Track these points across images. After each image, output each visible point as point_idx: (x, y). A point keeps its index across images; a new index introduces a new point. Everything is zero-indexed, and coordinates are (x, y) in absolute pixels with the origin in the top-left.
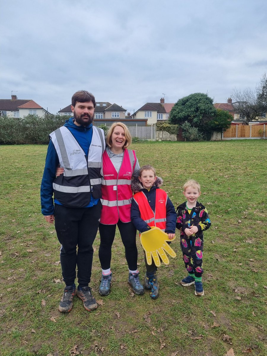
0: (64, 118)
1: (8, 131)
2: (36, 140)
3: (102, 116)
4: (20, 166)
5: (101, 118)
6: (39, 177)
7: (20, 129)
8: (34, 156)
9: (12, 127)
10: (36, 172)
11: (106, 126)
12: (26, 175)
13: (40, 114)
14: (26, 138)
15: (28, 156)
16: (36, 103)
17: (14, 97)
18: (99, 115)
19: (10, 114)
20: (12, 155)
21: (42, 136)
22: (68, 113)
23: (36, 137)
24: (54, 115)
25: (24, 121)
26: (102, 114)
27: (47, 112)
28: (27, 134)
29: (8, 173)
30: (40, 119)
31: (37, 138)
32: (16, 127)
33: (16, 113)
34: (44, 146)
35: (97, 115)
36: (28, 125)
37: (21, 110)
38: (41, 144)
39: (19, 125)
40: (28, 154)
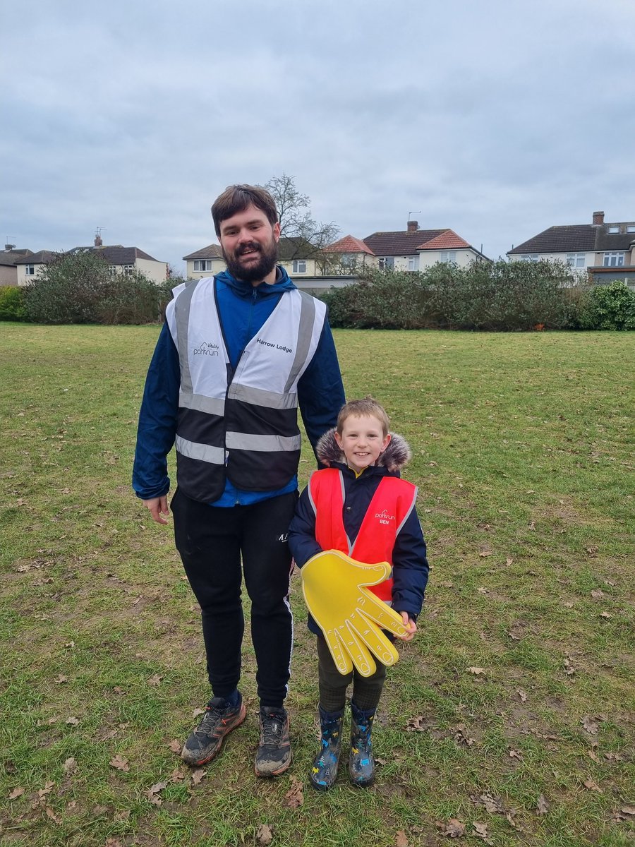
0: (516, 267)
1: (391, 301)
2: (446, 321)
3: (621, 258)
4: (400, 374)
5: (617, 265)
6: (433, 399)
7: (414, 296)
8: (435, 354)
9: (399, 291)
10: (428, 389)
11: (626, 284)
12: (408, 392)
13: (463, 261)
14: (426, 315)
15: (420, 355)
16: (457, 236)
17: (413, 225)
18: (614, 256)
19: (401, 265)
20: (390, 351)
21: (459, 311)
22: (530, 255)
23: (447, 312)
24: (492, 262)
25: (426, 277)
26: (621, 253)
27: (479, 255)
28: (428, 307)
29: (373, 385)
30: (460, 271)
31: (448, 316)
32: (407, 292)
33: (413, 260)
34: (462, 333)
35: (607, 256)
36: (432, 287)
37: (424, 254)
38: (456, 330)
39: (414, 287)
40: (422, 351)
